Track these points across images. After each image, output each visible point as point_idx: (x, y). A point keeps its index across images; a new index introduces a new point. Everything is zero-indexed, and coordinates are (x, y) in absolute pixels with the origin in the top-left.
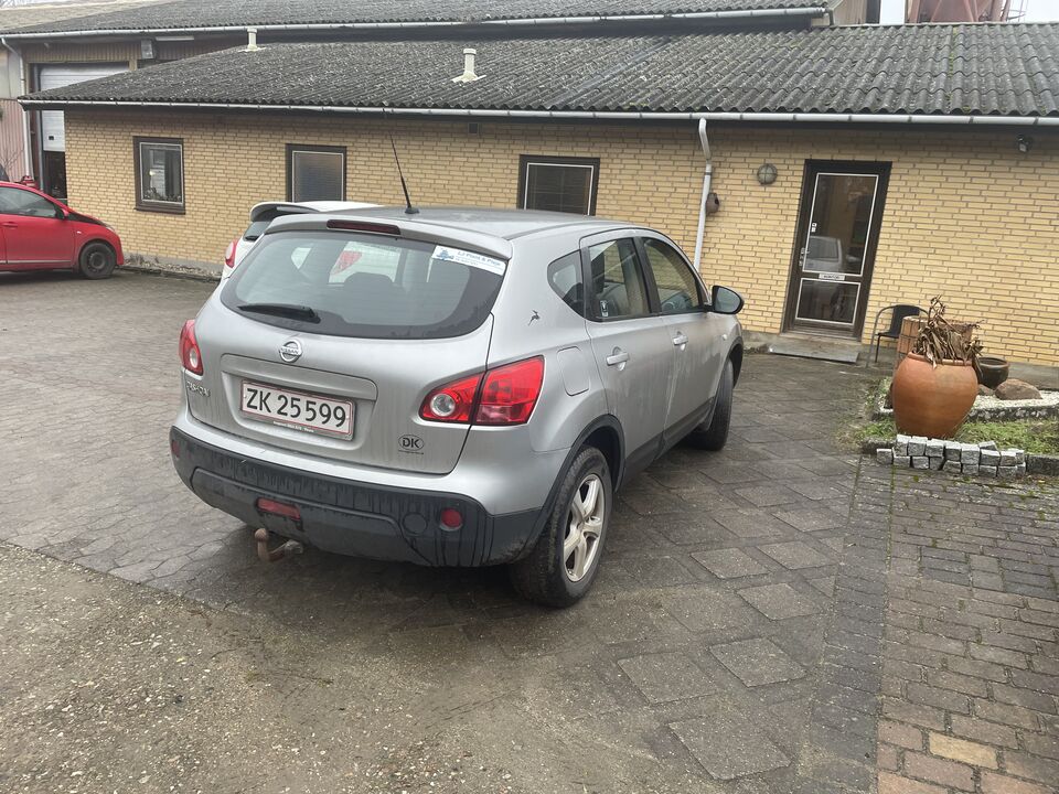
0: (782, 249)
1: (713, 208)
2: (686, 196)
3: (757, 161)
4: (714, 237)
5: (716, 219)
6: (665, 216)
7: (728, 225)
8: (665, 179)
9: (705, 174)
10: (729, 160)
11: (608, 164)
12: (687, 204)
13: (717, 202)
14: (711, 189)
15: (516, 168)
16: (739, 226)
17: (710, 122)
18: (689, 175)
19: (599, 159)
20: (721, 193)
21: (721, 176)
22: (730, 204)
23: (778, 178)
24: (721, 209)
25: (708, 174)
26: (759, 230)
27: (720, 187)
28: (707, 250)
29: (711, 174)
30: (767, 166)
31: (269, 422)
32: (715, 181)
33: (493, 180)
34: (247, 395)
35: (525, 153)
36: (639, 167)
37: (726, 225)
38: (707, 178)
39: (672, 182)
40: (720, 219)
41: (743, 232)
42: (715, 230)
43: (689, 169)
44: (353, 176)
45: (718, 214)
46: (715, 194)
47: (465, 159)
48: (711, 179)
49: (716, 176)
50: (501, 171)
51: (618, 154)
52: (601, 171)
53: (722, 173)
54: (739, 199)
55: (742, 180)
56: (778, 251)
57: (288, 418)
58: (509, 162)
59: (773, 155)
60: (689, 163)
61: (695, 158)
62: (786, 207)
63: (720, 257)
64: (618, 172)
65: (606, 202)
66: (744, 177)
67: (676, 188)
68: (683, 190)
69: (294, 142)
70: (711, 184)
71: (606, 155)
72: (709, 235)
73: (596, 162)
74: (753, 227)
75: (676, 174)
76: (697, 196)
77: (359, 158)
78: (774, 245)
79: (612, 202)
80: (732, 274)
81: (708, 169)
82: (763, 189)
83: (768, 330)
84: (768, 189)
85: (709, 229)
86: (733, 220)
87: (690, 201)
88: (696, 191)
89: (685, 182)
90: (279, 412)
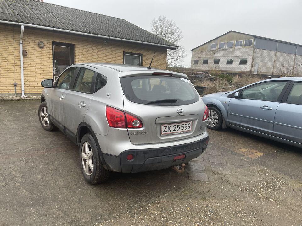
0: (50, 68)
1: (25, 55)
2: (13, 50)
3: (37, 40)
4: (26, 64)
6: (6, 57)
7: (30, 60)
8: (3, 44)
10: (27, 39)
12: (14, 53)
13: (26, 53)
14: (23, 48)
16: (35, 61)
17: (25, 27)
18: (13, 43)
20: (26, 49)
21: (25, 44)
22: (30, 53)
23: (45, 46)
24: (28, 55)
26: (42, 62)
29: (22, 43)
30: (41, 42)
31: (170, 134)
34: (163, 129)
38: (21, 45)
39: (7, 45)
40: (28, 58)
41: (36, 63)
42: (26, 62)
43: (13, 41)
48: (23, 45)
54: (33, 52)
56: (49, 68)
57: (177, 131)
59: (42, 39)
61: (15, 38)
62: (49, 55)
63: (30, 71)
66: (34, 45)
67: (8, 47)
68: (12, 48)
72: (24, 63)
74: (39, 61)
75: (7, 42)
76: (18, 51)
78: (47, 67)
80: (35, 76)
81: (21, 42)
82: (40, 49)
84: (42, 49)
86: (32, 59)
88: (18, 49)
89: (12, 45)
90: (174, 130)
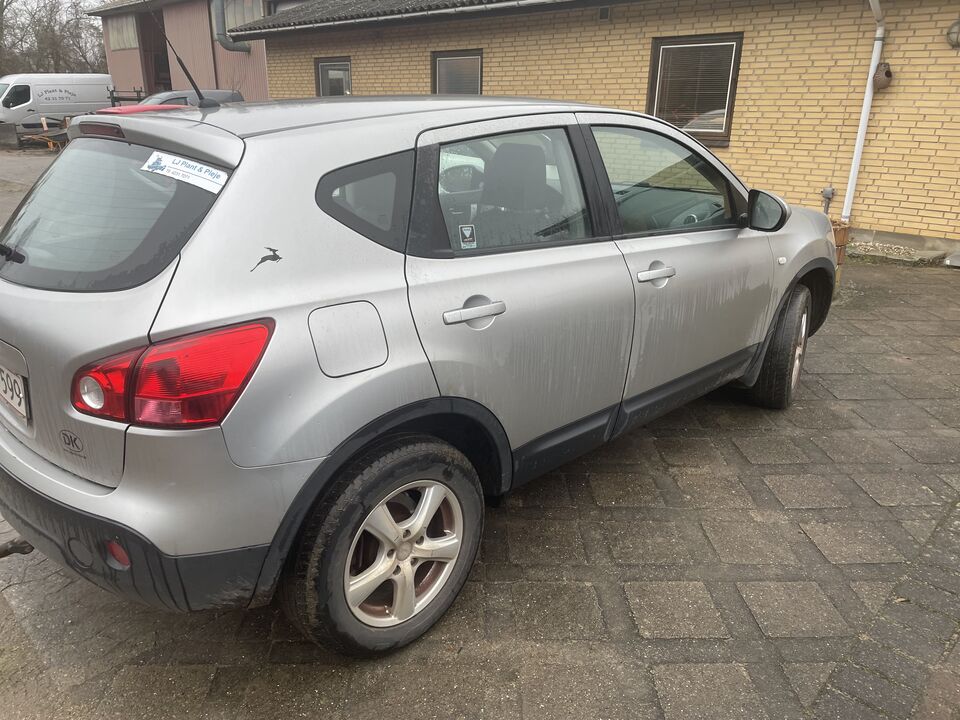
1: (884, 81)
2: (849, 69)
3: (947, 18)
4: (884, 119)
5: (887, 97)
6: (821, 96)
7: (902, 103)
8: (822, 50)
9: (875, 39)
10: (909, 19)
11: (753, 38)
12: (850, 80)
13: (889, 74)
14: (882, 57)
15: (647, 54)
16: (918, 103)
18: (854, 42)
19: (742, 33)
20: (895, 64)
21: (897, 41)
22: (907, 76)
24: (894, 82)
25: (879, 39)
26: (945, 108)
27: (895, 55)
28: (873, 136)
29: (883, 39)
32: (888, 48)
33: (623, 70)
35: (658, 35)
36: (791, 38)
37: (898, 103)
38: (878, 45)
39: (833, 54)
40: (893, 96)
41: (922, 111)
42: (885, 110)
43: (855, 35)
44: (488, 79)
45: (890, 89)
46: (888, 64)
47: (594, 50)
48: (883, 45)
49: (888, 41)
50: (631, 59)
51: (765, 25)
52: (744, 48)
53: (898, 38)
54: (919, 69)
55: (926, 45)
58: (640, 47)
60: (856, 28)
61: (864, 21)
63: (890, 144)
64: (764, 46)
65: (749, 84)
66: (930, 39)
67: (836, 61)
68: (846, 62)
69: (438, 49)
70: (882, 52)
71: (751, 28)
72: (877, 117)
73: (739, 37)
74: (937, 104)
75: (837, 43)
76: (863, 69)
77: (494, 60)
79: (756, 84)
80: (905, 165)
81: (879, 33)
82: (954, 54)
83: (949, 236)
85: (877, 110)
86: (910, 96)
87: (854, 76)
88: (863, 62)
89: (849, 52)
